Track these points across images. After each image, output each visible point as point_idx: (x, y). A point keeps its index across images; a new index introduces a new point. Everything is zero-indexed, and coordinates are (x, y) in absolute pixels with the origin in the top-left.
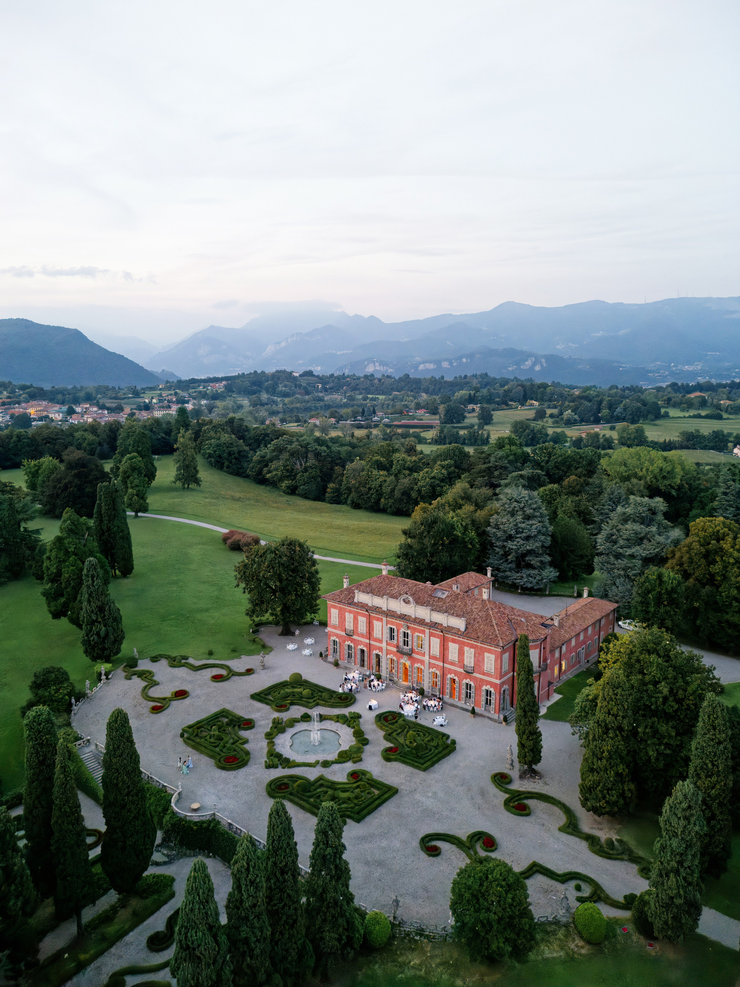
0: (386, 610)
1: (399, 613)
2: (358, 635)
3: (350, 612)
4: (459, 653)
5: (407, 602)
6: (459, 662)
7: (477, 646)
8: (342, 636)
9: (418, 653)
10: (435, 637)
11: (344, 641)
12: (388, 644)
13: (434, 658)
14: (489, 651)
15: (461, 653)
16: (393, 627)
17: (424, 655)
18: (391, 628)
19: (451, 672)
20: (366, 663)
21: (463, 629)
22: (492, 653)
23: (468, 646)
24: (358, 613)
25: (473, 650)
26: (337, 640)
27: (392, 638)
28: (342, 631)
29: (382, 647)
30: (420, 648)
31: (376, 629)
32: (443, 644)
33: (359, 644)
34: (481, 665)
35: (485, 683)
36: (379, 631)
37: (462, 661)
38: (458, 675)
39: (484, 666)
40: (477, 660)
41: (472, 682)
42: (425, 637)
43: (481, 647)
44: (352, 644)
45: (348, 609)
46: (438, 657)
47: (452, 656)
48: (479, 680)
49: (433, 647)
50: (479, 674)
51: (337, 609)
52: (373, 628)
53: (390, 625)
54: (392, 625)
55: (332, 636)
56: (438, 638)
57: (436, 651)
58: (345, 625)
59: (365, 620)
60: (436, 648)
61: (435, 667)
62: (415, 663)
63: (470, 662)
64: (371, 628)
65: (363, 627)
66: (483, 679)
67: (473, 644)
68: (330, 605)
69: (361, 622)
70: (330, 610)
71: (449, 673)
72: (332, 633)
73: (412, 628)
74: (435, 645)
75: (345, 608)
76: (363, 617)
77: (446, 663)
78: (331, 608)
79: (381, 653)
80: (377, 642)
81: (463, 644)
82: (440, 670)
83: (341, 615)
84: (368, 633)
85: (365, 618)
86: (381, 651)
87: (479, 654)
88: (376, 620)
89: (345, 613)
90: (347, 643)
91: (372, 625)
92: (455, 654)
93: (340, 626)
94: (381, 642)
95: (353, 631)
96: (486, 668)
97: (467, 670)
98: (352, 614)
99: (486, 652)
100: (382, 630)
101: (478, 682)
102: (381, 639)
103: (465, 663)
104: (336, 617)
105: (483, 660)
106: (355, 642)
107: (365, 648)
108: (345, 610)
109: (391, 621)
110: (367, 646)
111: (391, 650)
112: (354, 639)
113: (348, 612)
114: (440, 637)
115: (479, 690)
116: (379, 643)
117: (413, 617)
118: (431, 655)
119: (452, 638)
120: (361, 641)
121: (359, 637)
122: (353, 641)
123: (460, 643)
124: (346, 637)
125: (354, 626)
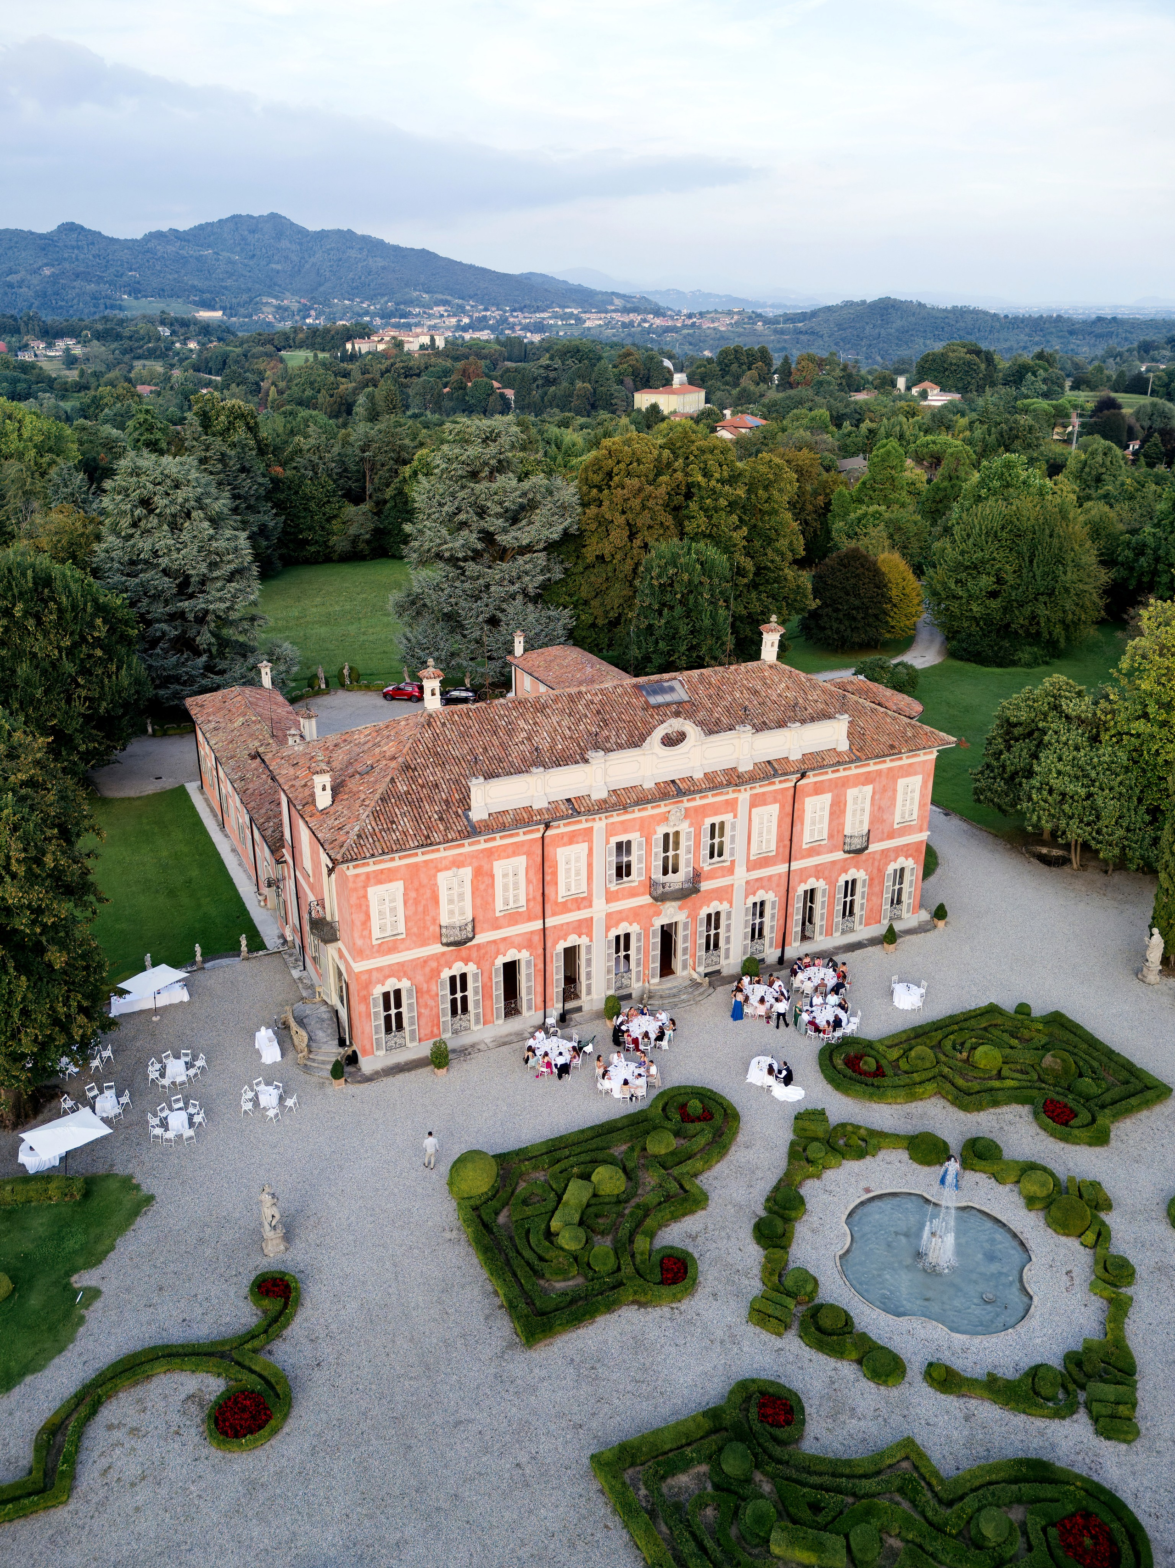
0: (604, 795)
1: (649, 785)
2: (496, 925)
3: (457, 863)
4: (831, 814)
5: (671, 741)
6: (831, 836)
7: (879, 772)
8: (425, 961)
9: (712, 876)
10: (766, 804)
11: (437, 972)
12: (610, 897)
13: (764, 862)
14: (908, 771)
15: (838, 810)
16: (627, 837)
17: (731, 870)
18: (620, 844)
19: (804, 874)
20: (529, 997)
21: (844, 746)
22: (916, 774)
23: (855, 785)
24: (490, 854)
25: (868, 789)
26: (404, 985)
27: (622, 871)
28: (424, 944)
29: (586, 919)
30: (716, 858)
31: (568, 871)
32: (789, 809)
33: (498, 953)
34: (885, 817)
35: (892, 855)
36: (578, 873)
37: (838, 832)
38: (827, 873)
39: (893, 814)
40: (876, 808)
41: (862, 871)
42: (735, 817)
43: (890, 769)
44: (471, 964)
45: (445, 858)
46: (774, 853)
47: (812, 831)
48: (878, 857)
49: (760, 834)
50: (882, 840)
51: (397, 880)
52: (555, 874)
53: (616, 835)
54: (625, 831)
55: (378, 983)
56: (775, 802)
57: (768, 841)
58: (434, 920)
59: (521, 862)
60: (769, 832)
61: (762, 888)
62: (701, 908)
63: (861, 822)
64: (548, 878)
65: (516, 887)
66: (888, 850)
67: (869, 773)
68: (363, 878)
69: (505, 875)
70: (365, 896)
71: (801, 882)
72: (375, 975)
73: (696, 809)
74: (765, 824)
75: (432, 860)
76: (515, 854)
77: (796, 859)
78: (365, 887)
79: (584, 937)
80: (570, 911)
81: (843, 785)
82: (778, 885)
83: (417, 890)
84: (534, 898)
85: (519, 855)
86: (584, 931)
87: (884, 790)
88: (564, 845)
89: (435, 876)
90: (446, 974)
91: (550, 867)
92: (821, 822)
93: (415, 930)
94: (582, 906)
95: (473, 920)
96: (898, 819)
97: (853, 848)
98: (464, 866)
99: (902, 777)
100: (590, 865)
101: (876, 864)
102: (585, 895)
103: (847, 832)
104: (393, 910)
105: (893, 799)
106: (483, 951)
107: (524, 951)
108: (436, 867)
109: (622, 822)
110: (530, 940)
111: (620, 912)
112: (478, 946)
113: (447, 868)
114: (780, 797)
115: (876, 882)
116: (579, 909)
117: (698, 775)
118: (752, 858)
119: (816, 783)
120: (504, 939)
121: (500, 928)
122: (474, 954)
123: (836, 786)
124: (443, 954)
125: (479, 901)
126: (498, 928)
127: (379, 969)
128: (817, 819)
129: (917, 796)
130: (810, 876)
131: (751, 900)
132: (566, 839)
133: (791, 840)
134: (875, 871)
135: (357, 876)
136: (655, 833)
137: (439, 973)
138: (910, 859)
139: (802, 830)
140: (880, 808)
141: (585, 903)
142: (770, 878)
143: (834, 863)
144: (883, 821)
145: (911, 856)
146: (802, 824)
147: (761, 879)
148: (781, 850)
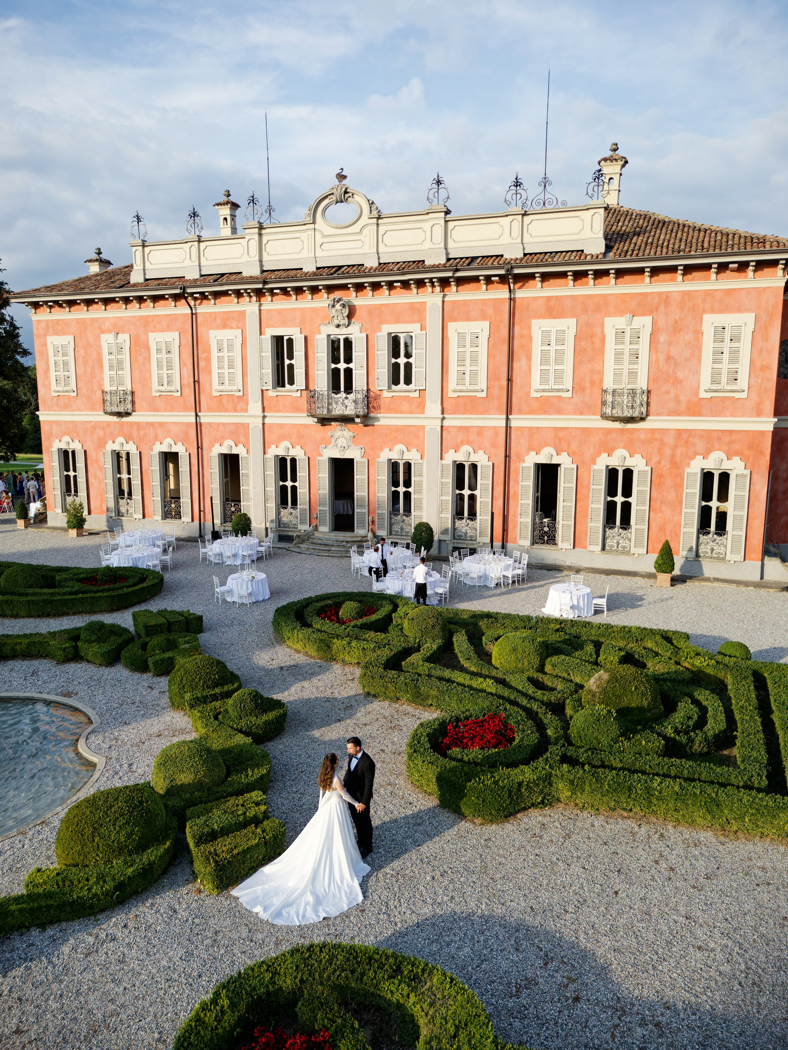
0: (256, 272)
1: (309, 268)
2: (153, 404)
3: (117, 327)
4: (578, 352)
6: (577, 387)
7: (665, 298)
8: (95, 426)
9: (392, 407)
10: (468, 318)
11: (102, 444)
12: (267, 405)
13: (469, 404)
14: (723, 303)
15: (589, 348)
16: (284, 332)
17: (420, 406)
18: (278, 340)
19: (539, 440)
20: (185, 500)
21: (596, 246)
22: (740, 310)
23: (620, 313)
24: (146, 322)
25: (644, 323)
26: (76, 446)
27: (283, 376)
28: (93, 408)
29: (243, 424)
30: (402, 386)
31: (220, 359)
32: (505, 332)
33: (156, 438)
34: (680, 375)
35: (700, 445)
36: (231, 366)
37: (592, 383)
38: (574, 445)
39: (697, 372)
40: (662, 357)
41: (638, 456)
42: (423, 328)
43: (684, 293)
44: (131, 443)
45: (108, 319)
46: (484, 394)
47: (544, 374)
48: (670, 440)
49: (461, 361)
50: (676, 413)
51: (69, 334)
52: (208, 360)
53: (273, 326)
54: (284, 324)
55: (57, 437)
56: (483, 317)
57: (474, 374)
58: (101, 384)
59: (172, 337)
60: (474, 361)
61: (469, 443)
62: (381, 449)
63: (633, 374)
64: (202, 364)
65: (170, 367)
66: (690, 432)
67: (645, 295)
68: (43, 325)
69: (158, 351)
70: (45, 345)
71: (530, 449)
72: (54, 427)
73: (371, 310)
74: (468, 349)
75: (97, 319)
76: (168, 328)
77: (520, 412)
78: (45, 335)
79: (241, 446)
80: (226, 410)
81: (598, 309)
82: (494, 445)
83: (85, 349)
84: (189, 384)
85: (172, 330)
86: (242, 439)
87: (676, 329)
88: (218, 328)
89: (99, 337)
90: (111, 446)
91: (204, 352)
92: (559, 359)
93: (84, 391)
94: (239, 408)
95: (133, 393)
96: (705, 382)
97: (617, 412)
98: (123, 332)
99: (712, 311)
100: (244, 359)
101: (668, 452)
102: (241, 394)
103: (608, 383)
104: (65, 364)
105: (697, 347)
106: (142, 432)
107: (180, 444)
108: (100, 328)
109: (280, 312)
110: (186, 434)
111: (281, 426)
112: (138, 424)
113: (109, 331)
114: (490, 311)
115: (669, 482)
116: (236, 411)
117: (371, 263)
118: (451, 394)
119: (549, 299)
120: (162, 424)
121: (157, 410)
122: (135, 434)
123: (585, 310)
124: (108, 424)
125: (137, 375)
126: (156, 410)
127: (57, 422)
128: (553, 355)
129: (745, 346)
130: (546, 445)
131: (451, 457)
132: (219, 321)
133: (510, 380)
134: (665, 464)
135: (39, 321)
136: (320, 333)
137: (106, 443)
138: (736, 459)
139: (530, 368)
140: (669, 358)
141: (241, 405)
142: (481, 430)
143: (586, 431)
144: (677, 381)
145: (736, 454)
146: (529, 359)
147: (466, 429)
148: (496, 392)
